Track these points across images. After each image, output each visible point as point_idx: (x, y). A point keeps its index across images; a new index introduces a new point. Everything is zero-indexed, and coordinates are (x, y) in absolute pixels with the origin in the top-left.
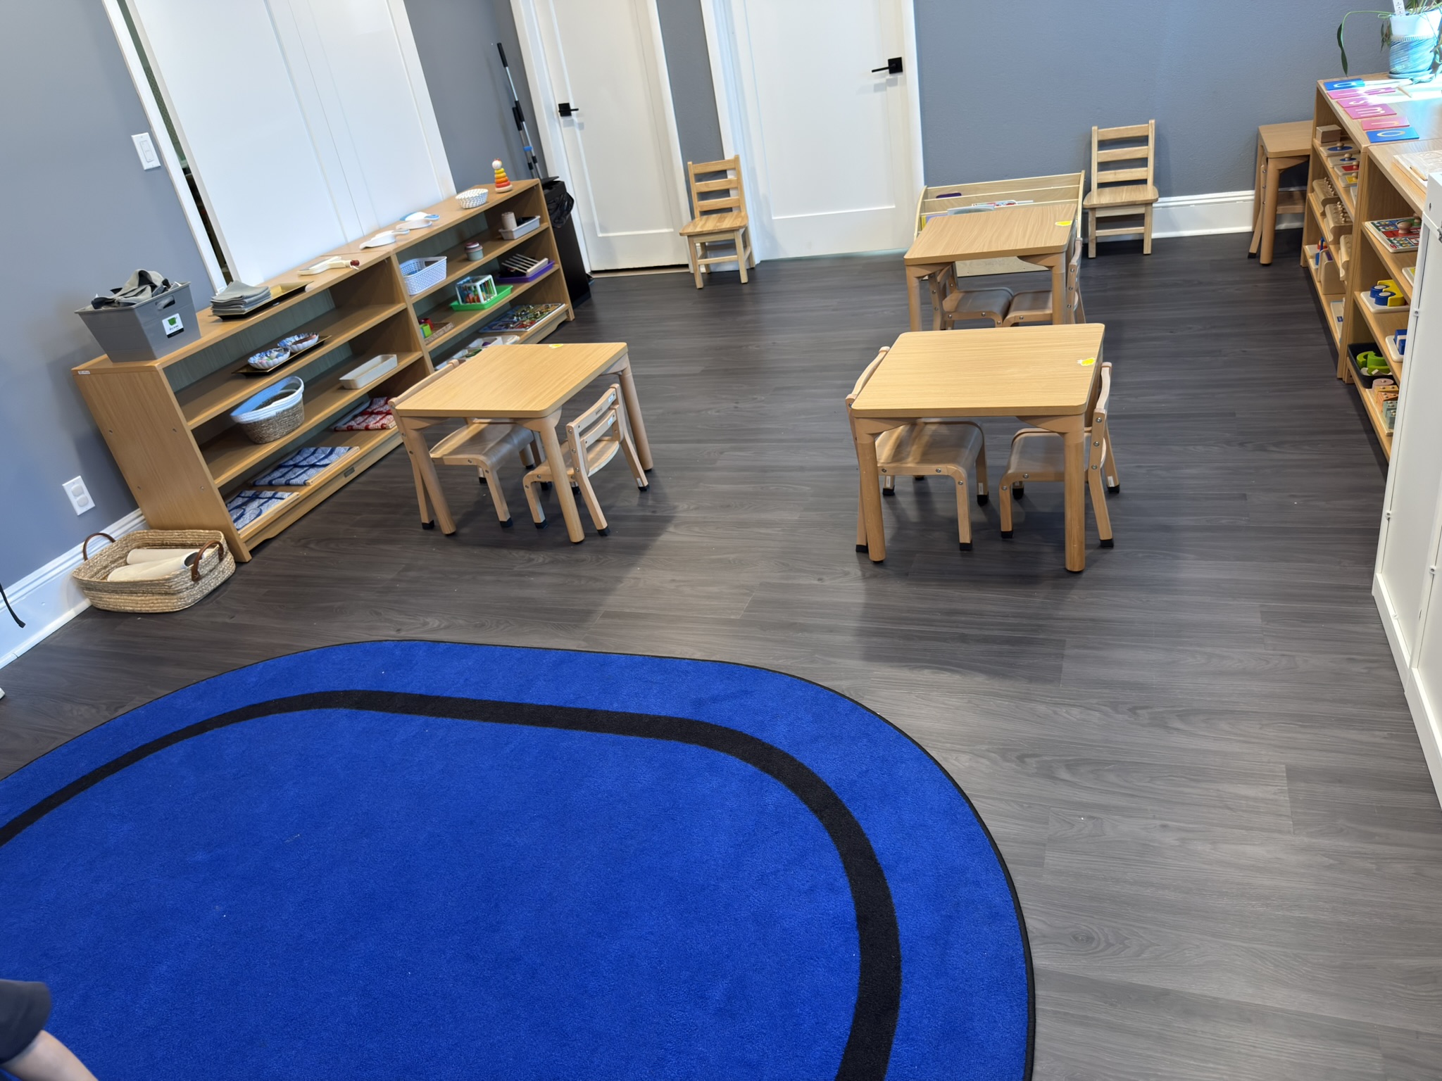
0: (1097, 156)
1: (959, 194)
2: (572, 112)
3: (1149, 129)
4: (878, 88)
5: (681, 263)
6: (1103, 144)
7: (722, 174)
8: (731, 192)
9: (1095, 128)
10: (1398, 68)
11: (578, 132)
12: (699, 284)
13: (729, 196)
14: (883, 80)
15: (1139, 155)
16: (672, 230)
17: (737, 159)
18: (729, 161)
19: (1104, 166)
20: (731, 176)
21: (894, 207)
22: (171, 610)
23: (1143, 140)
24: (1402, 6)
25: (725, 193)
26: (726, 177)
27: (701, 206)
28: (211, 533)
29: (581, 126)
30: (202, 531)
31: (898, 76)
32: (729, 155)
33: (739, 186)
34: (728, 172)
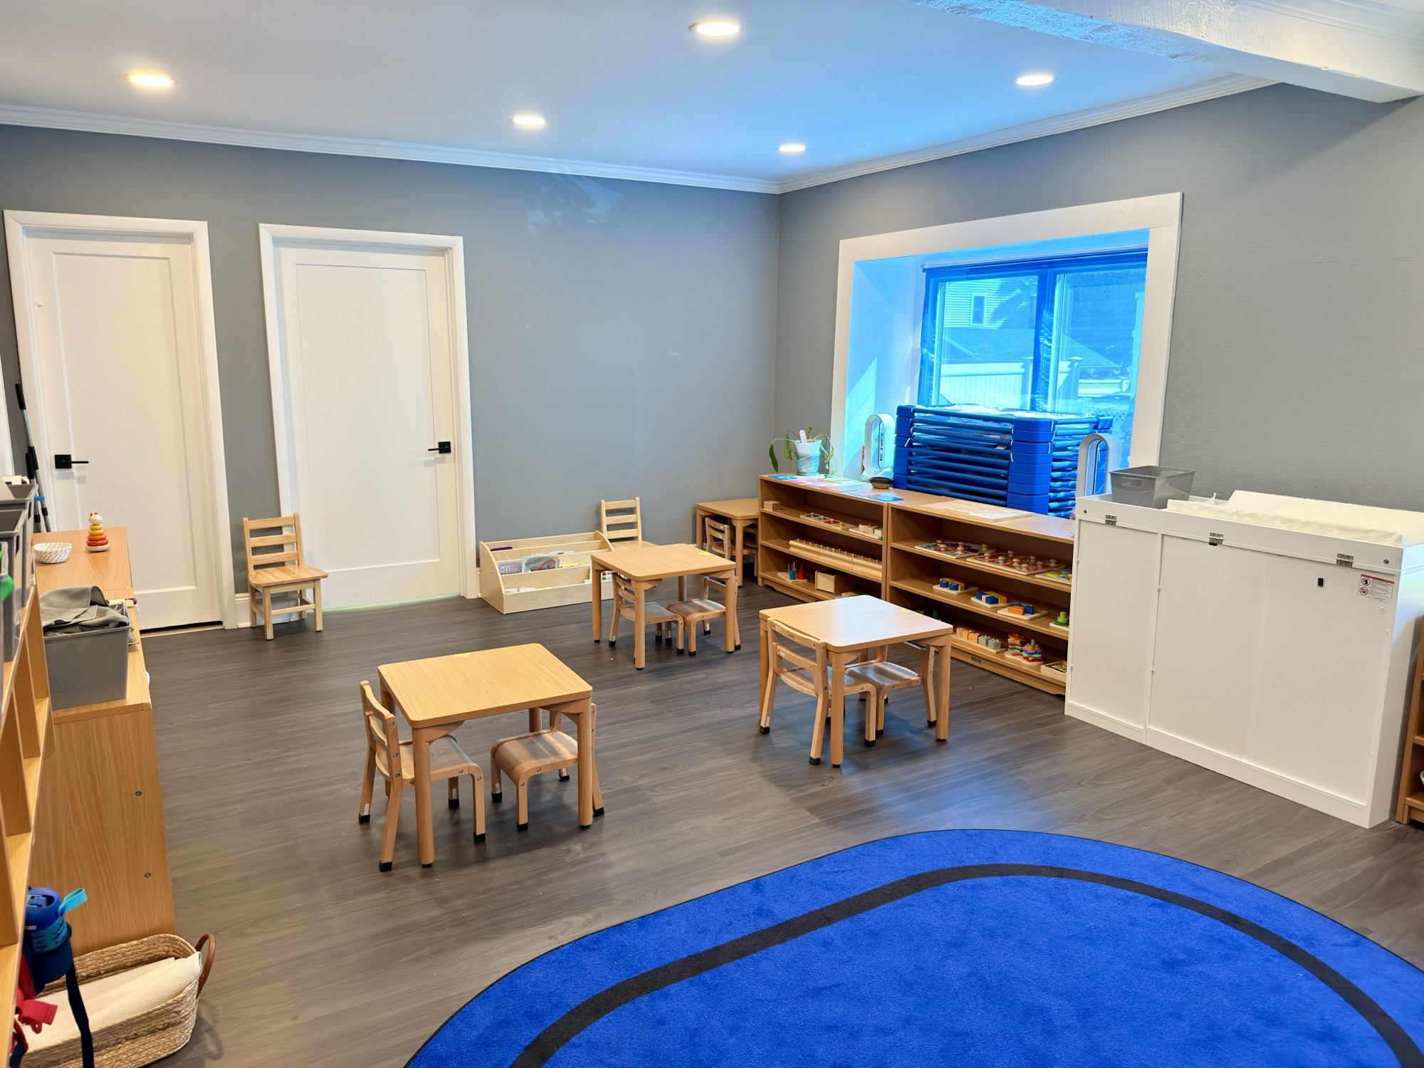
0: (606, 521)
1: (511, 548)
2: (73, 465)
3: (636, 503)
4: (427, 464)
5: (202, 622)
6: (610, 512)
7: (278, 530)
8: (285, 547)
9: (603, 501)
10: (804, 470)
11: (77, 486)
12: (270, 635)
13: (283, 551)
14: (433, 458)
15: (631, 521)
16: (193, 587)
17: (296, 518)
18: (287, 518)
19: (610, 527)
20: (286, 532)
21: (438, 560)
22: (171, 1052)
23: (631, 511)
24: (805, 438)
25: (280, 548)
26: (282, 534)
27: (256, 560)
28: (142, 943)
29: (82, 480)
30: (124, 945)
31: (447, 456)
32: (286, 511)
33: (297, 542)
34: (283, 529)
